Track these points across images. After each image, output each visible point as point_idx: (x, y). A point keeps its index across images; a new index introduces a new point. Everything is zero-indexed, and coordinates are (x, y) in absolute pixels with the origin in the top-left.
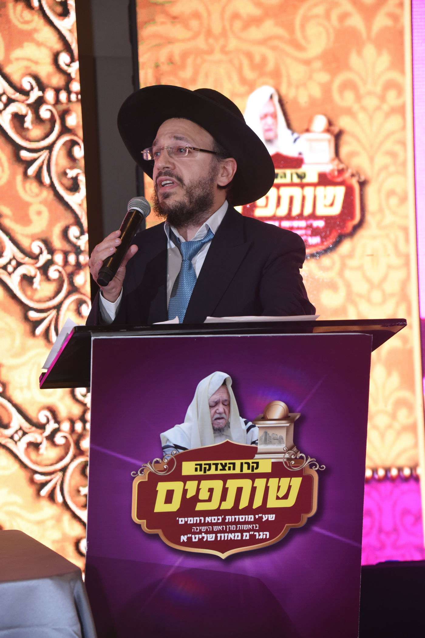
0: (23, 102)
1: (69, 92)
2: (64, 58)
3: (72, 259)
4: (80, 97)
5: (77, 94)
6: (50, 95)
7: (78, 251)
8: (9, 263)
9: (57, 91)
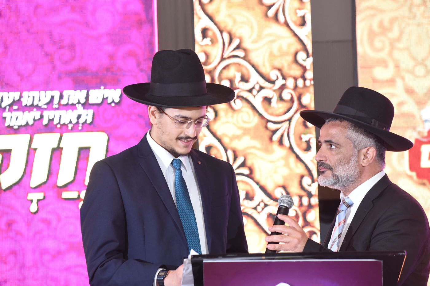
0: (270, 88)
1: (304, 79)
2: (301, 56)
3: (305, 201)
4: (312, 82)
5: (311, 80)
6: (290, 83)
7: (310, 195)
8: (259, 205)
9: (296, 79)
